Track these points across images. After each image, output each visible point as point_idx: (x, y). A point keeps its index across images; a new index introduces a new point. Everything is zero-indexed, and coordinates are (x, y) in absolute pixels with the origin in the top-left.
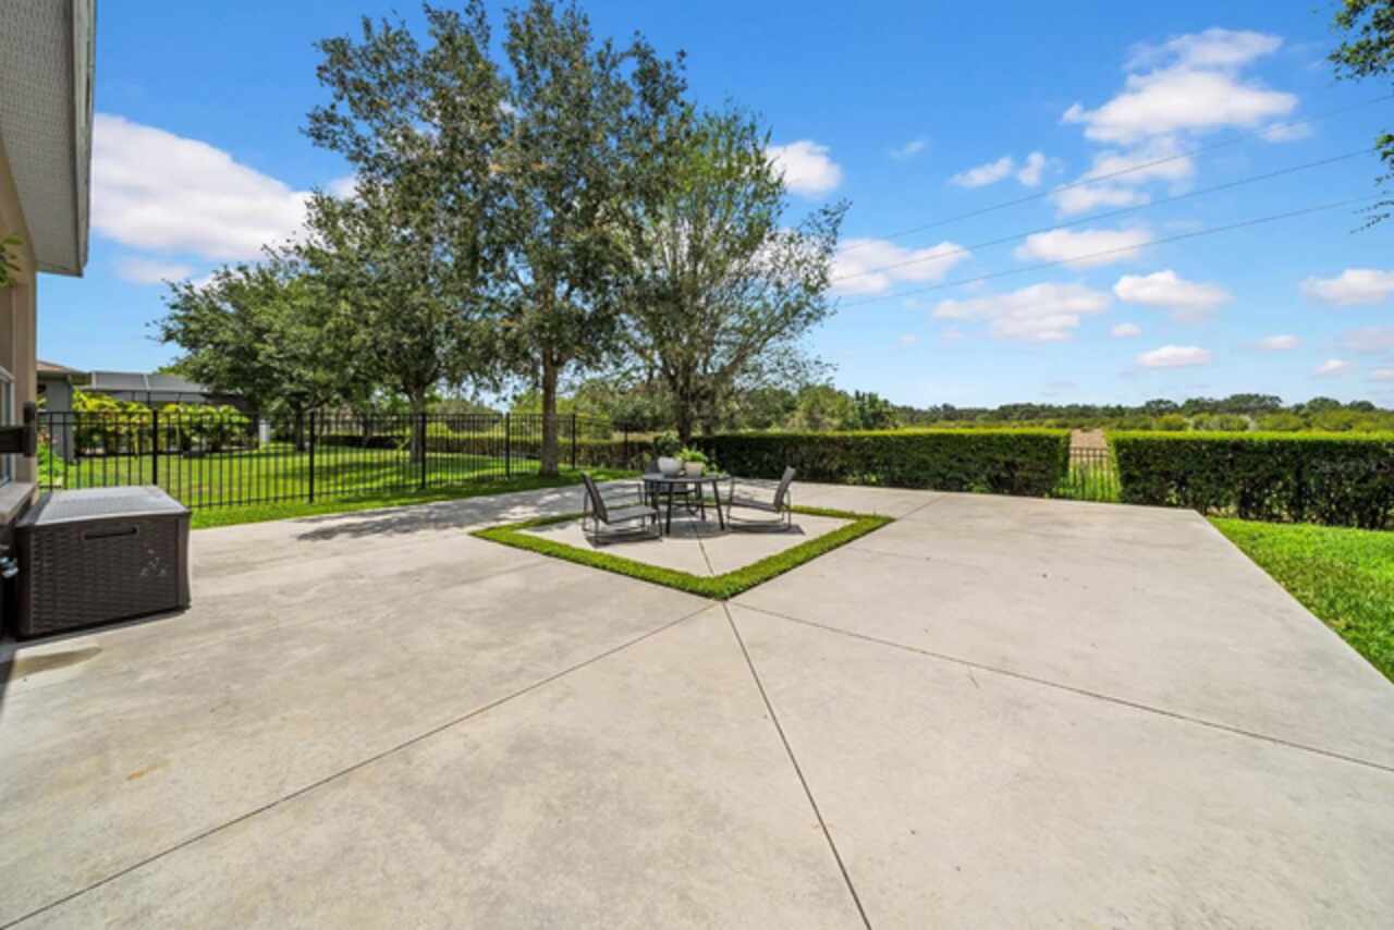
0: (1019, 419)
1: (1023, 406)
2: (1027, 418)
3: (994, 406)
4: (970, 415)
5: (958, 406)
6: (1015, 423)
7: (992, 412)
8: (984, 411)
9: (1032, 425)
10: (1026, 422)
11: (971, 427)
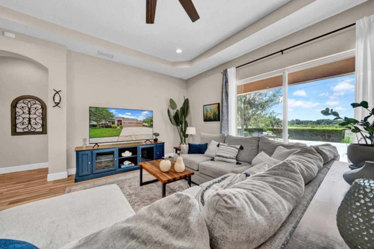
0: (324, 124)
1: (326, 120)
2: (327, 124)
3: (315, 120)
4: (306, 123)
5: (301, 120)
6: (323, 126)
7: (314, 122)
8: (311, 121)
9: (330, 127)
10: (327, 125)
11: (306, 127)
